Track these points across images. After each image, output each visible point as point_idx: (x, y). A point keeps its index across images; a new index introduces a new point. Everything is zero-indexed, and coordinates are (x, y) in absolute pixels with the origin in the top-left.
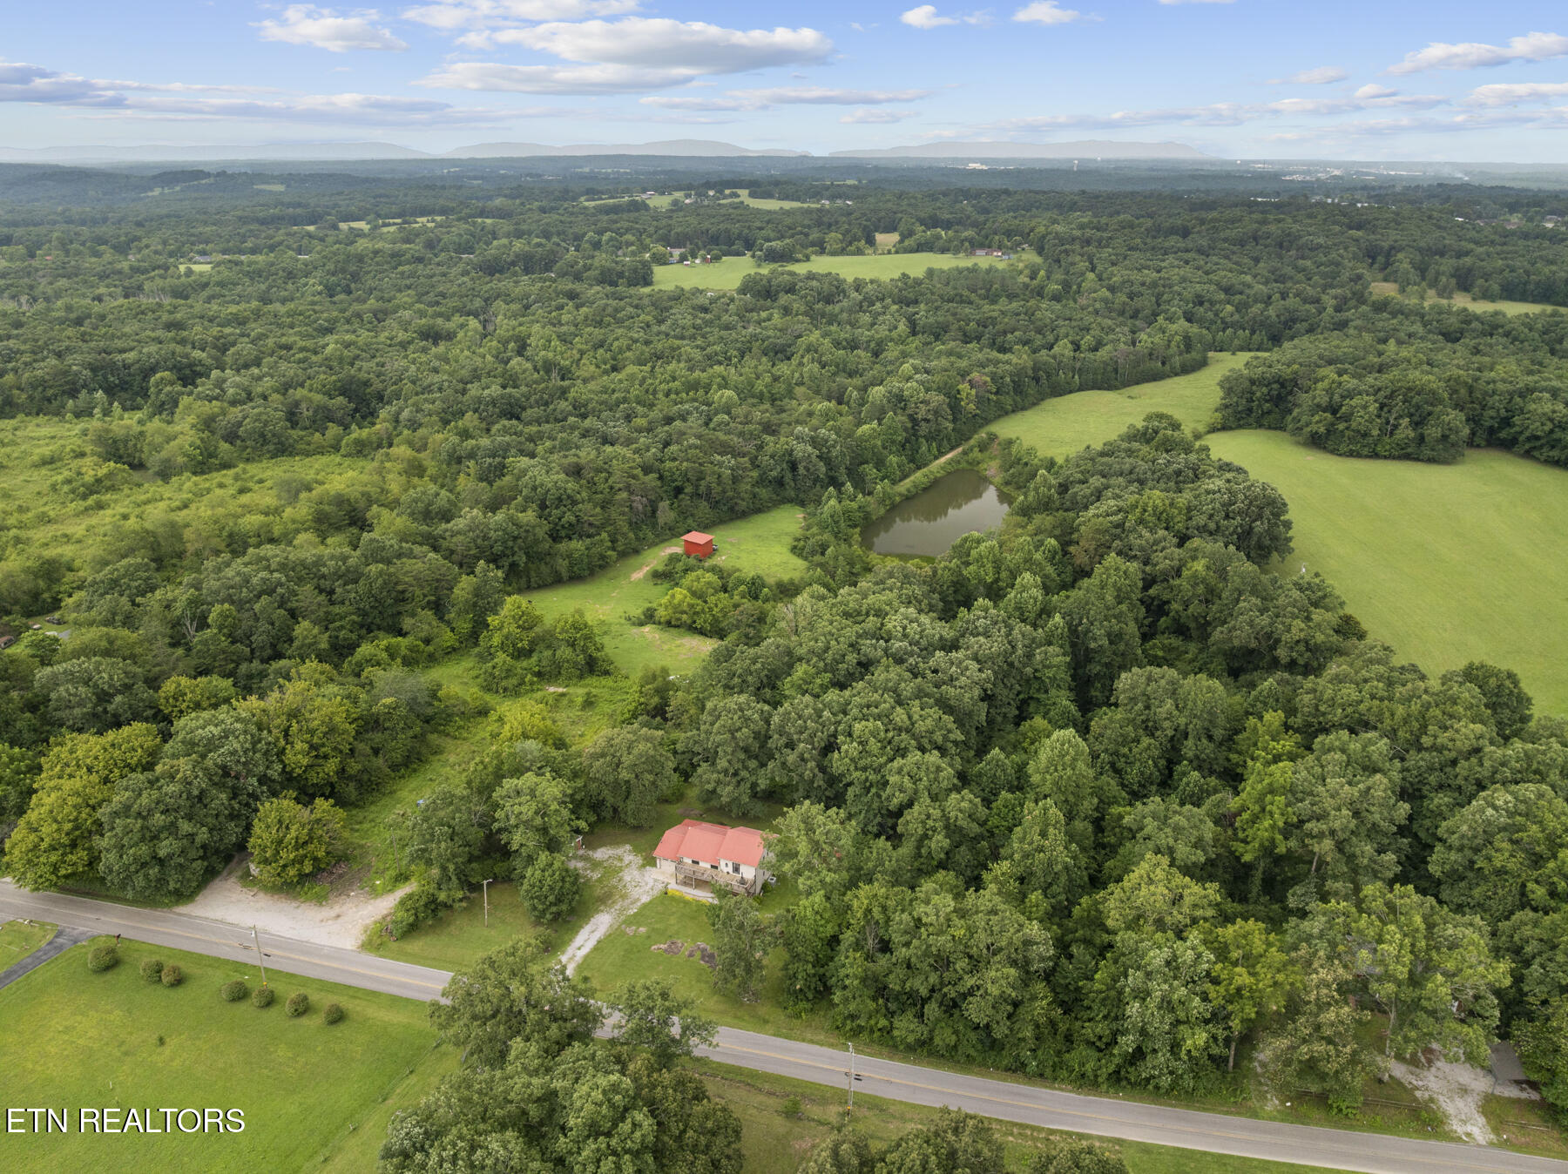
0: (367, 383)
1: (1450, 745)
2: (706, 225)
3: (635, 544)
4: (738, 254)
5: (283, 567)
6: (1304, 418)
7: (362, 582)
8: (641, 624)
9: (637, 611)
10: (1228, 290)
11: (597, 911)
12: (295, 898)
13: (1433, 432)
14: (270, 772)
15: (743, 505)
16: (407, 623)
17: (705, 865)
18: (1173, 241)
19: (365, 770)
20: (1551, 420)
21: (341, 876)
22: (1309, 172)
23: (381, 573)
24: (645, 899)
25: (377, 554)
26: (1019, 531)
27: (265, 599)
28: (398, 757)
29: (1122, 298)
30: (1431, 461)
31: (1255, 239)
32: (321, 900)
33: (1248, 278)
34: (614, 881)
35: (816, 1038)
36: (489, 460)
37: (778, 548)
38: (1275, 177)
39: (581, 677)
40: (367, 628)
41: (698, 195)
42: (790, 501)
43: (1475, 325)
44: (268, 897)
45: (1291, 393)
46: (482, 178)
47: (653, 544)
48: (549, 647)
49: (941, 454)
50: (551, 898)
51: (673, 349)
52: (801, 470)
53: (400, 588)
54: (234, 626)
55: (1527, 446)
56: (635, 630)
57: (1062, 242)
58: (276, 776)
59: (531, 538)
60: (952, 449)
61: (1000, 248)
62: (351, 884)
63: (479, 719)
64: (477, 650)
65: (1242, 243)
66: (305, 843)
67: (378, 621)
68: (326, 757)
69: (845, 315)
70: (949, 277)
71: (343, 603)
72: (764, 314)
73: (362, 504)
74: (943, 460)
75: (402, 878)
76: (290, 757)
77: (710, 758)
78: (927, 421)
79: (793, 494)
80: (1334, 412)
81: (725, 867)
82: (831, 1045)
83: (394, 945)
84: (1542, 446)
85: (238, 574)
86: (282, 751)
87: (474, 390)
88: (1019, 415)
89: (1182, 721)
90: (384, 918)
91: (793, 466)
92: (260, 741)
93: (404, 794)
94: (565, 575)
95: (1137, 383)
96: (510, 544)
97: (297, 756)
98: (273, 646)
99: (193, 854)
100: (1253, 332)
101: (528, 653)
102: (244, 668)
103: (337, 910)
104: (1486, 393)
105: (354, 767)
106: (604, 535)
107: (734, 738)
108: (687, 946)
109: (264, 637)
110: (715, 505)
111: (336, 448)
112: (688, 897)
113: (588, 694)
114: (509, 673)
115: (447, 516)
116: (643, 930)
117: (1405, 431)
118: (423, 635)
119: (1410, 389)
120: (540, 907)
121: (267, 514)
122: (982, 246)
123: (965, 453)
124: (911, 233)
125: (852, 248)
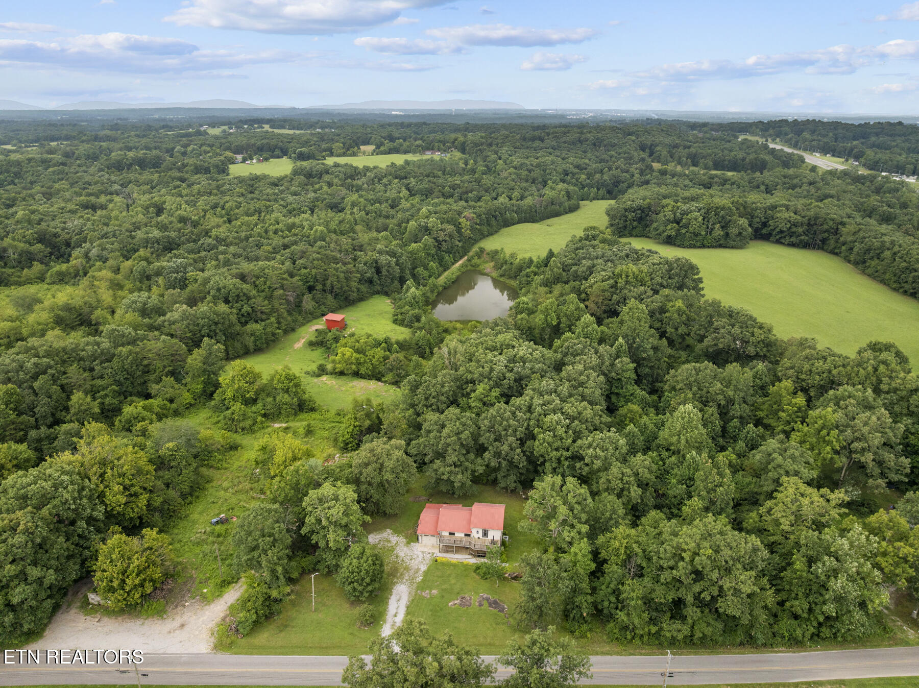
0: (56, 235)
1: (902, 387)
2: (253, 141)
3: (292, 325)
4: (278, 157)
5: (48, 354)
6: (661, 228)
7: (115, 360)
8: (319, 376)
9: (314, 367)
10: (578, 167)
11: (394, 584)
12: (138, 617)
13: (734, 231)
14: (95, 514)
15: (354, 295)
16: (154, 388)
17: (459, 535)
18: (537, 143)
19: (164, 502)
20: (790, 221)
21: (170, 591)
22: (577, 115)
23: (130, 352)
24: (423, 568)
25: (119, 340)
26: (548, 295)
27: (42, 379)
28: (186, 488)
29: (524, 173)
30: (733, 247)
31: (580, 141)
32: (161, 614)
33: (587, 161)
34: (393, 558)
35: (604, 650)
36: (174, 275)
37: (383, 321)
38: (563, 116)
39: (296, 414)
40: (124, 395)
41: (237, 127)
42: (378, 293)
43: (716, 179)
44: (113, 620)
45: (647, 215)
46: (87, 121)
47: (303, 324)
48: (268, 395)
49: (456, 261)
50: (368, 580)
51: (267, 207)
52: (384, 272)
53: (145, 362)
54: (18, 401)
55: (778, 237)
56: (316, 380)
57: (476, 145)
58: (101, 516)
59: (227, 323)
60: (461, 258)
61: (439, 150)
62: (183, 597)
63: (232, 453)
64: (213, 403)
65: (573, 143)
66: (145, 569)
67: (130, 389)
68: (136, 495)
69: (365, 186)
70: (420, 165)
71: (102, 377)
72: (317, 186)
73: (86, 310)
74: (457, 265)
75: (225, 584)
76: (109, 498)
77: (440, 455)
78: (445, 241)
79: (379, 288)
80: (678, 223)
81: (477, 534)
82: (618, 654)
83: (243, 642)
84: (785, 237)
85: (13, 361)
86: (102, 496)
87: (140, 234)
88: (491, 238)
89: (731, 393)
90: (224, 619)
91: (378, 271)
92: (83, 489)
93: (195, 516)
94: (251, 346)
95: (548, 218)
96: (213, 327)
97: (116, 497)
98: (53, 415)
99: (43, 595)
100: (598, 189)
101: (254, 401)
102: (33, 433)
103: (179, 621)
104: (752, 209)
105: (158, 501)
106: (273, 319)
107: (459, 439)
108: (475, 600)
109: (45, 408)
110: (336, 296)
111: (42, 279)
112: (454, 561)
113: (309, 425)
114: (245, 417)
115: (161, 312)
116: (434, 592)
117: (718, 232)
118: (168, 396)
119: (717, 208)
120: (360, 588)
121: (12, 321)
122: (428, 149)
123: (469, 260)
124: (382, 144)
125: (350, 152)
